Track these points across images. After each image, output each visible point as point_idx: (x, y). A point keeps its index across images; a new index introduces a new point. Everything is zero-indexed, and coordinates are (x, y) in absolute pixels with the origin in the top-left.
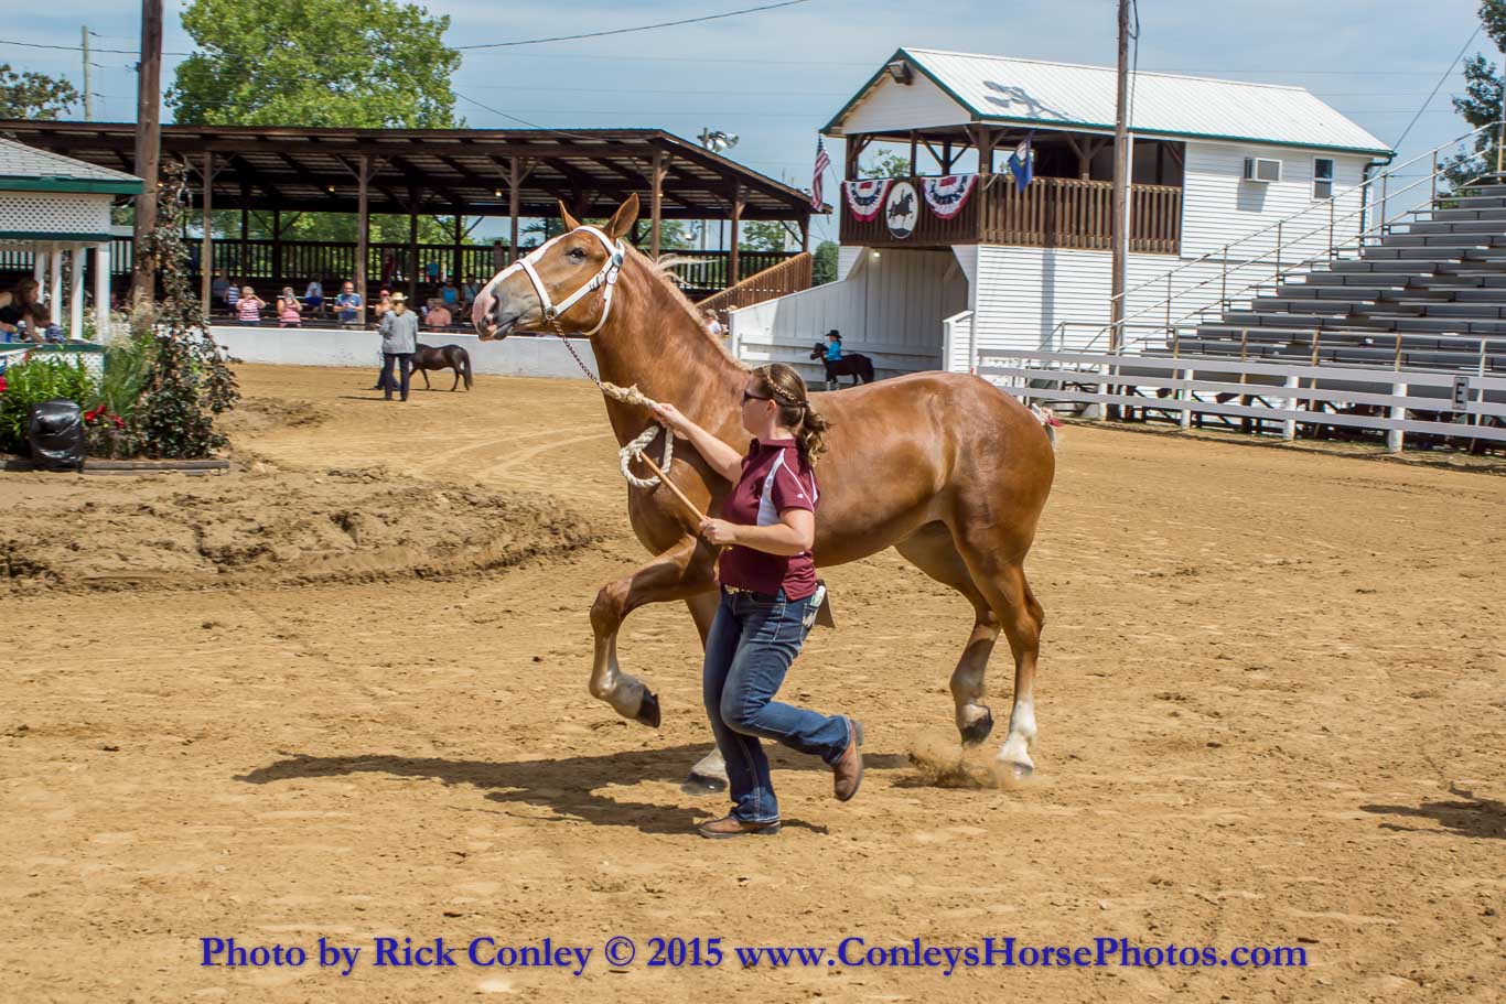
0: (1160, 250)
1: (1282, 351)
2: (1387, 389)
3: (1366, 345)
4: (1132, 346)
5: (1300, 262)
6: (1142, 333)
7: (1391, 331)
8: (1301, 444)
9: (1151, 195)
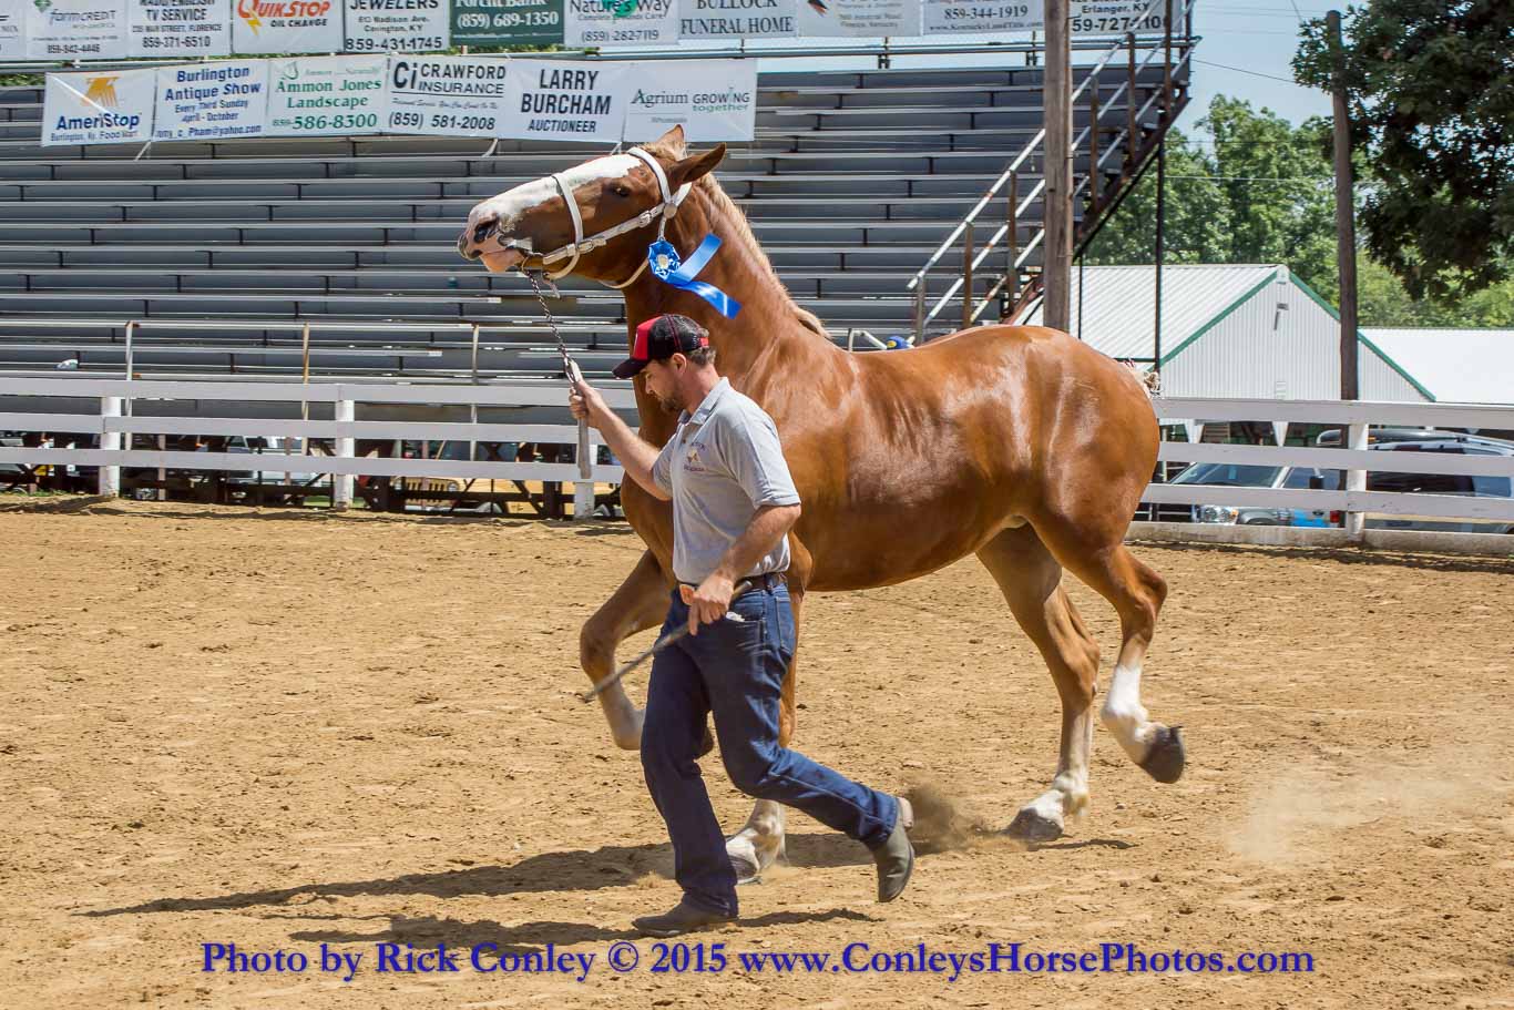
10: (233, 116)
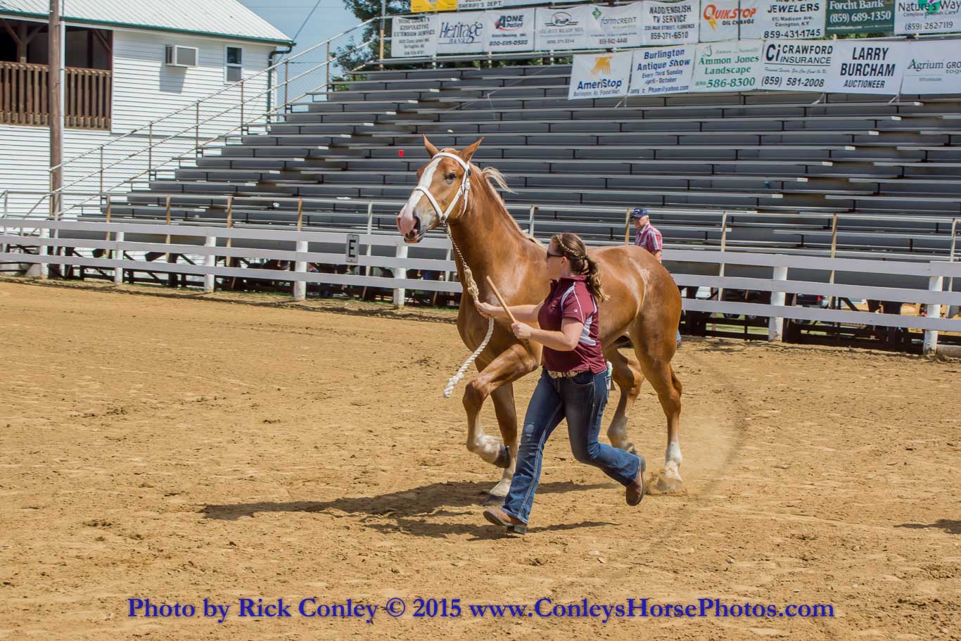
0: (92, 126)
1: (201, 215)
2: (291, 246)
3: (274, 208)
4: (70, 213)
5: (216, 136)
6: (77, 200)
7: (294, 196)
8: (219, 295)
9: (83, 77)
10: (674, 80)
